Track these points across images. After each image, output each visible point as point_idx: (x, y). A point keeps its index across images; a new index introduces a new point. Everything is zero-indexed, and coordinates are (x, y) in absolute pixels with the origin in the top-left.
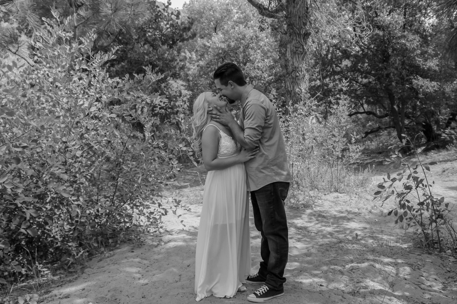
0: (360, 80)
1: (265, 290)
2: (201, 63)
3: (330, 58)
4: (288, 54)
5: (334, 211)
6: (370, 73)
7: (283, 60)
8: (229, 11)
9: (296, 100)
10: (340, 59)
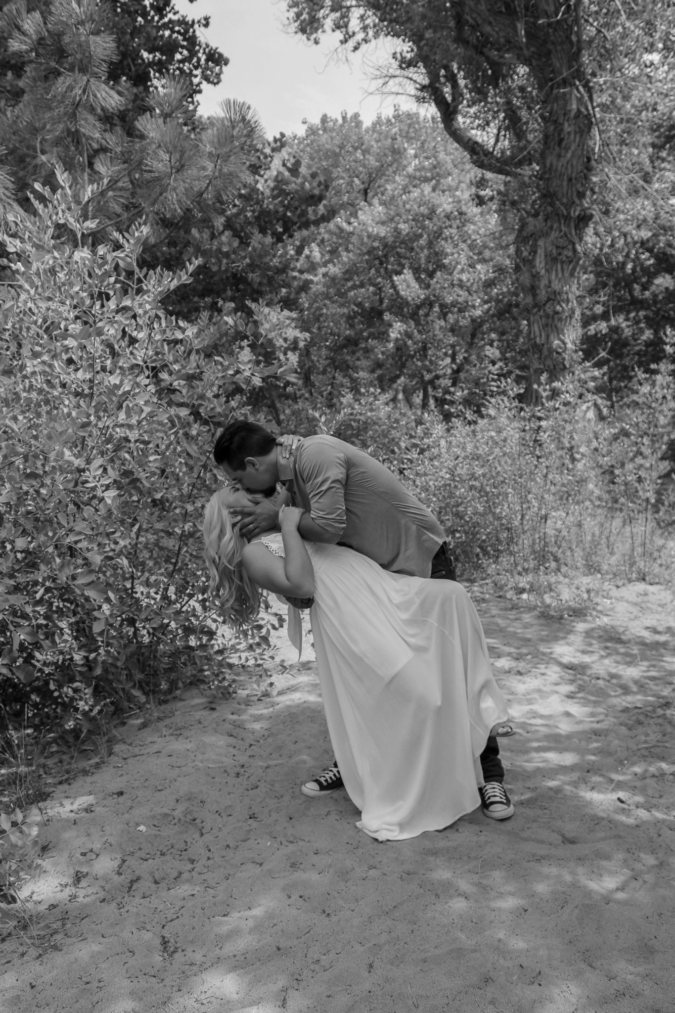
2: (333, 270)
3: (630, 271)
4: (538, 260)
5: (638, 629)
7: (527, 275)
8: (397, 153)
9: (552, 367)
10: (651, 274)
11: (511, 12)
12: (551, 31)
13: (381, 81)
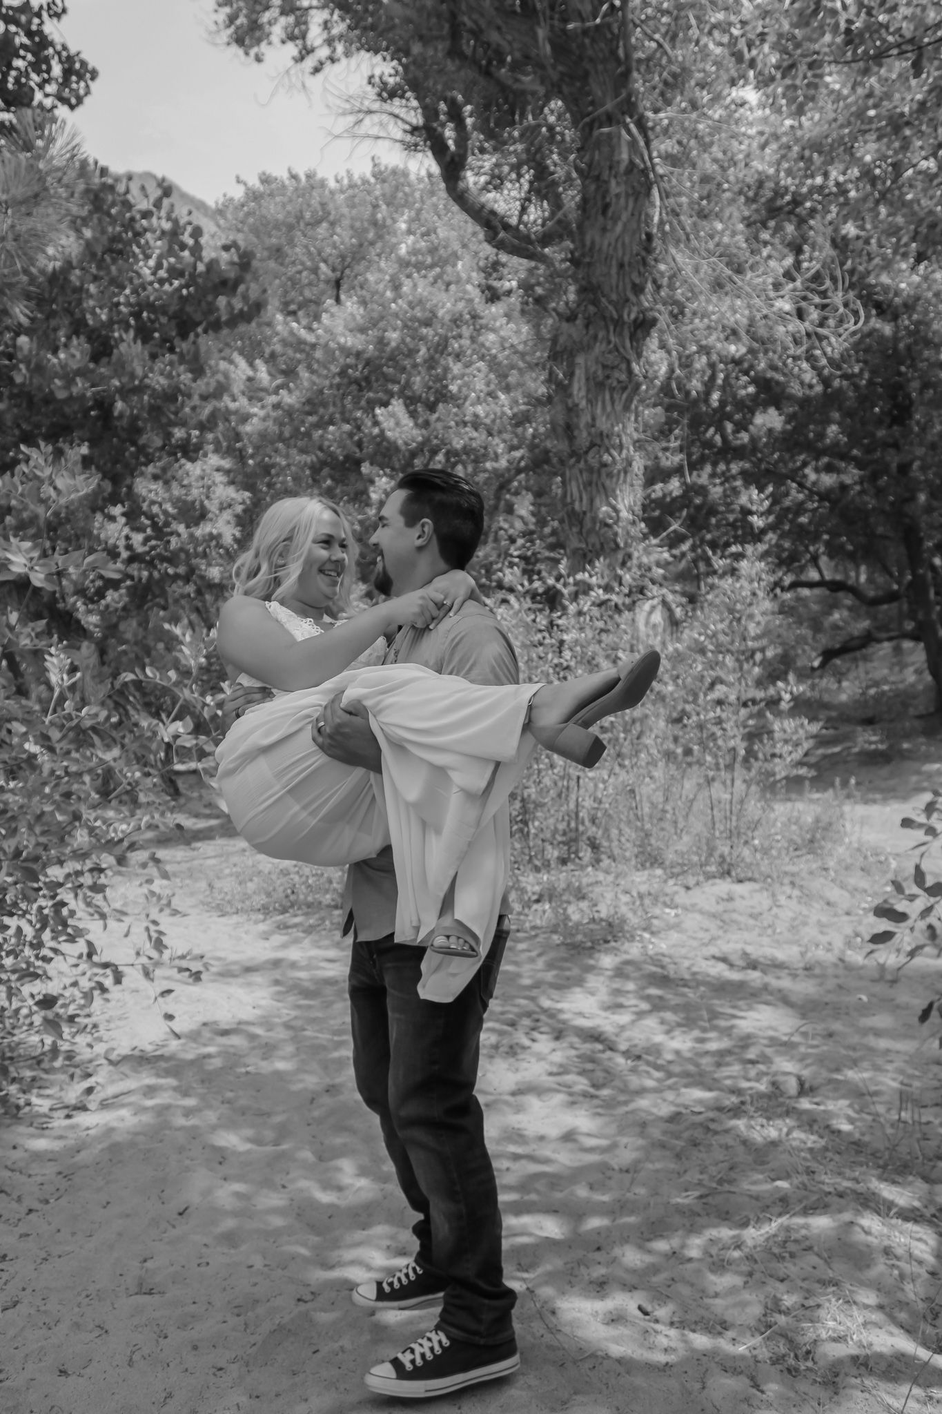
0: (812, 476)
1: (432, 1349)
2: (289, 399)
3: (715, 404)
4: (576, 386)
6: (844, 457)
7: (559, 407)
8: (382, 226)
9: (599, 545)
10: (749, 407)
11: (529, 11)
12: (587, 41)
13: (351, 119)
